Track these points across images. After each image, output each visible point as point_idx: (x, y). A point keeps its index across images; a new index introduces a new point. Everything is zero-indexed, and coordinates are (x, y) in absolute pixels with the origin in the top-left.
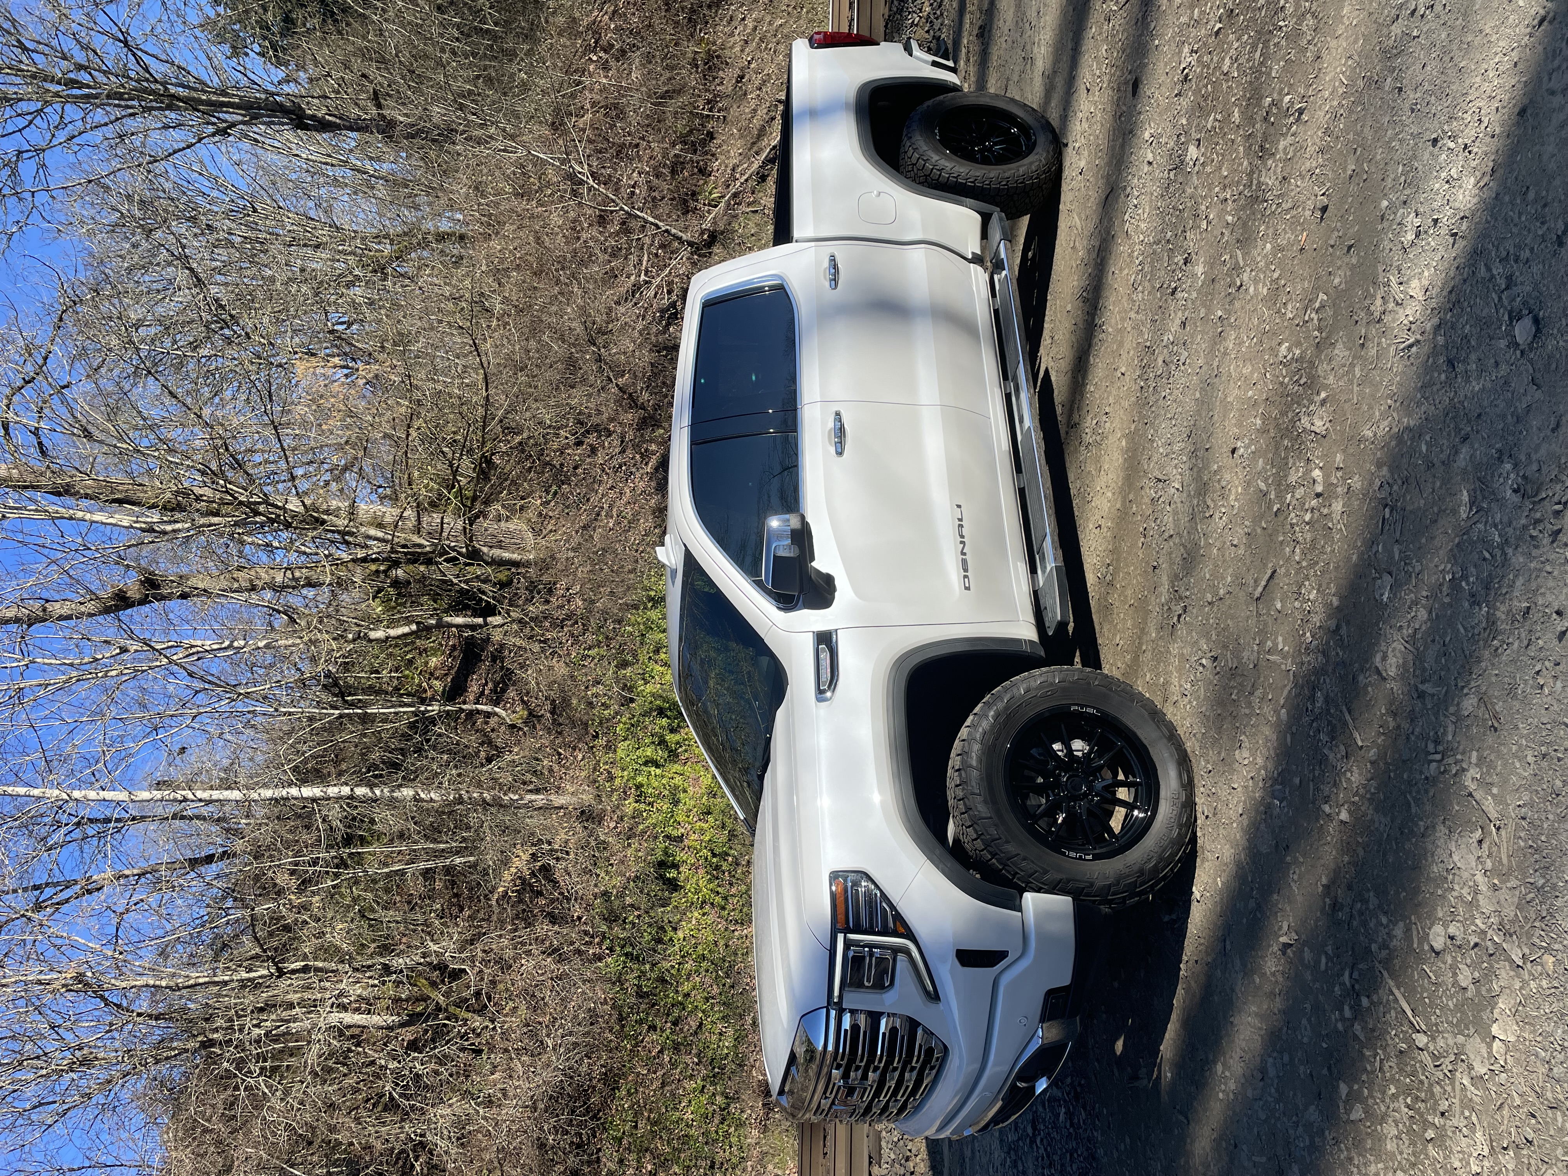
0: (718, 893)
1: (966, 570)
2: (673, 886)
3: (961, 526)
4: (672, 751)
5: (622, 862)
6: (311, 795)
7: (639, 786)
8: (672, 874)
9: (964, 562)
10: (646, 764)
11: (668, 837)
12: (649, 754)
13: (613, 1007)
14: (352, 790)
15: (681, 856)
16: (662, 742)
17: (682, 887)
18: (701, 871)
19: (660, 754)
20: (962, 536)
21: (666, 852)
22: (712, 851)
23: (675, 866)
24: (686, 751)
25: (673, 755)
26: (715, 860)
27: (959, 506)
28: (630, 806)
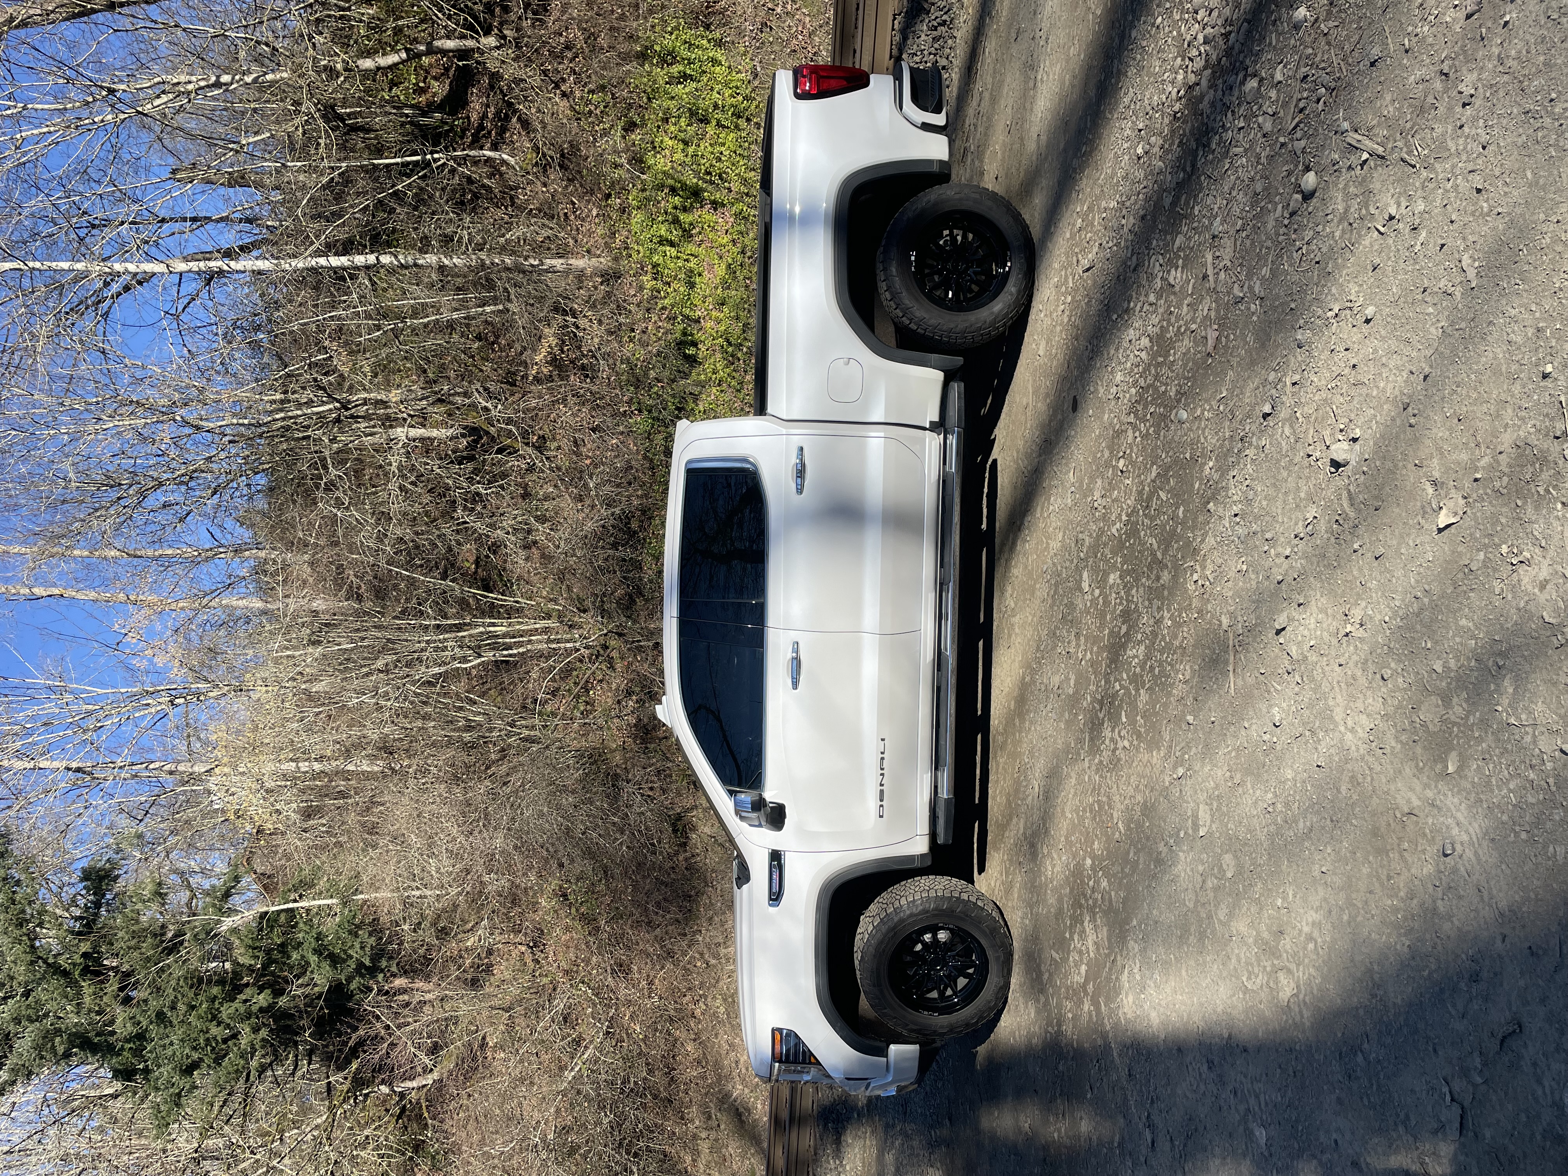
0: (734, 378)
1: (881, 800)
2: (692, 361)
3: (882, 759)
4: (685, 230)
5: (644, 332)
6: (339, 264)
7: (655, 266)
8: (691, 351)
9: (882, 792)
10: (661, 243)
11: (687, 317)
12: (663, 233)
13: (645, 457)
14: (377, 258)
15: (699, 336)
16: (676, 221)
17: (700, 363)
18: (719, 356)
19: (675, 235)
20: (882, 769)
21: (684, 334)
22: (727, 340)
23: (695, 344)
24: (700, 233)
25: (687, 235)
26: (730, 349)
27: (883, 740)
28: (647, 280)
